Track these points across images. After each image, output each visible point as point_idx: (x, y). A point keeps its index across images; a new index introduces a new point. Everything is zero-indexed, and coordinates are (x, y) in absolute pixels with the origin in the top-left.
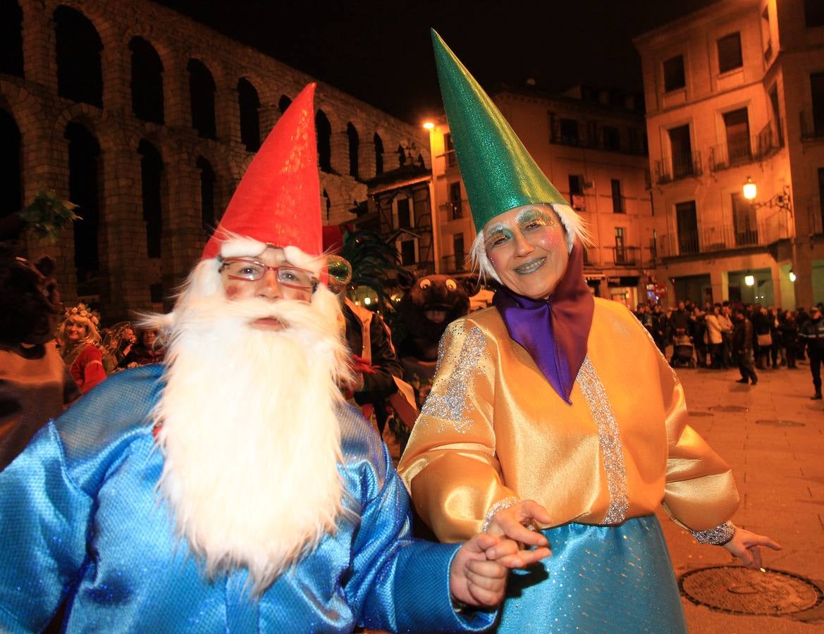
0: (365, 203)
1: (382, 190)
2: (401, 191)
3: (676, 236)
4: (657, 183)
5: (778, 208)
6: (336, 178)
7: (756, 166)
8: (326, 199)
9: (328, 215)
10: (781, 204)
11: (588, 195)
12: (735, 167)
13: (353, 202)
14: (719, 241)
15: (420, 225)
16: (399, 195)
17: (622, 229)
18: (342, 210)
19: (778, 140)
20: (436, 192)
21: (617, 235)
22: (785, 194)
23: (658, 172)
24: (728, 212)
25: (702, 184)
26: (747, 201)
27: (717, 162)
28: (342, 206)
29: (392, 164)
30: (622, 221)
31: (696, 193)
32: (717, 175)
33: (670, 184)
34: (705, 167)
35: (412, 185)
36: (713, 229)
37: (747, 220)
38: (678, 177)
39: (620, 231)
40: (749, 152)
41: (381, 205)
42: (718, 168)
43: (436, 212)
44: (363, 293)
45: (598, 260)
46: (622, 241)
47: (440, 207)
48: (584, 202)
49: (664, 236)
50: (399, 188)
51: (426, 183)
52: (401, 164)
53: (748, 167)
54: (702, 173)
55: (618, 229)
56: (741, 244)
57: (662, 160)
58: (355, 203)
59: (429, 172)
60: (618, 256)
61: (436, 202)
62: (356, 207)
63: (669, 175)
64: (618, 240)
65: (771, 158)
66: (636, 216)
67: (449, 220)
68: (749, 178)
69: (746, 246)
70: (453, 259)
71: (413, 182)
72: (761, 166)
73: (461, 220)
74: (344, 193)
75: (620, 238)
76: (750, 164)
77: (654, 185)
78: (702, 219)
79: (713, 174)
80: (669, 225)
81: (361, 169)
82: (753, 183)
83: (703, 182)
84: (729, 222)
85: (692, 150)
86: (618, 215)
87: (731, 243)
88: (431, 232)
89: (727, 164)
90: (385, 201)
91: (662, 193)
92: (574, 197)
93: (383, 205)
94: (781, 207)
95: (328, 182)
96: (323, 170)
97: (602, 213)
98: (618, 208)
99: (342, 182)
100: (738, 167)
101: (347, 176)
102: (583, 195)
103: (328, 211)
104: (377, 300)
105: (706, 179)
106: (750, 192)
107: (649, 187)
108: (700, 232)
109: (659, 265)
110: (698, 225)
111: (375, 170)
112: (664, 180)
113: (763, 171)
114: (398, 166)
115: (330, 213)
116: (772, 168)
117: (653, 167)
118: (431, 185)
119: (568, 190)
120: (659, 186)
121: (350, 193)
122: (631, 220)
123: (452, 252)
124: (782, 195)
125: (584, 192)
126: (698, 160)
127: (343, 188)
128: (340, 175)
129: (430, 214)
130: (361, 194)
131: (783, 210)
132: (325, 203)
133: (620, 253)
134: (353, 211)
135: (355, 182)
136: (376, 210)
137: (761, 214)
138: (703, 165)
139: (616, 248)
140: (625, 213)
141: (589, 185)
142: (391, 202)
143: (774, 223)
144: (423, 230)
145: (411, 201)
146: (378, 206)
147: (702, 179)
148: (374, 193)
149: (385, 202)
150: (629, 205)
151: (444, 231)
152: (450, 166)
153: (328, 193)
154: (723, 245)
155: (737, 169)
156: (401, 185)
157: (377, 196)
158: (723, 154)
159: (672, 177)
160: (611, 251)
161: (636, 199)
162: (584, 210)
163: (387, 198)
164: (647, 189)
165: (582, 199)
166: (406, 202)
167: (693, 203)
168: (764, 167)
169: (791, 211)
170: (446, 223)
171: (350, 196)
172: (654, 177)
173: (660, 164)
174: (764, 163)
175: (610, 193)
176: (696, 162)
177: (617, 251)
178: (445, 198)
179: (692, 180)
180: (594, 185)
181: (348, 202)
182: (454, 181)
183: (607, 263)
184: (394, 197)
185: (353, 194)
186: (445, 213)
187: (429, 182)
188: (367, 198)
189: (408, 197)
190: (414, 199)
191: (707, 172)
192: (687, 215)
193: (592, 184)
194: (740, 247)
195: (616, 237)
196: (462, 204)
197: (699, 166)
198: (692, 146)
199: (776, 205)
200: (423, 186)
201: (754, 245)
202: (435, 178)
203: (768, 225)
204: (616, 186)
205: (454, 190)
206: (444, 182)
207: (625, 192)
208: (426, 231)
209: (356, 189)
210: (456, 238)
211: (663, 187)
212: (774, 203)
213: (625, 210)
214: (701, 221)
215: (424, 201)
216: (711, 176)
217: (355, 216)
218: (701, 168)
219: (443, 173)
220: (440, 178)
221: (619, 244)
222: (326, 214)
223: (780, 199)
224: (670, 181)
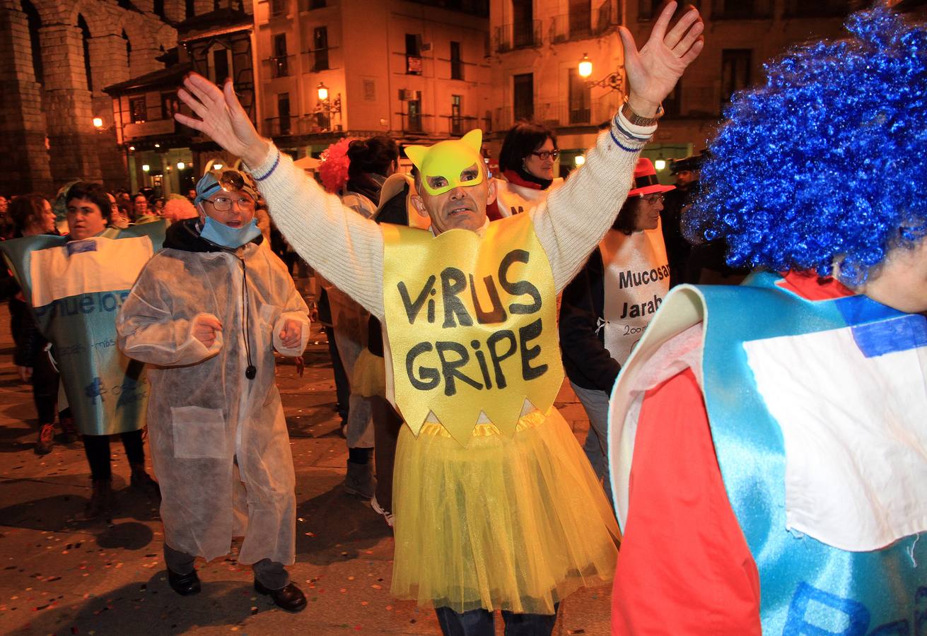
0: (176, 49)
1: (196, 38)
2: (217, 40)
3: (512, 110)
4: (496, 52)
5: (611, 89)
6: (137, 15)
7: (594, 41)
8: (127, 41)
9: (128, 62)
10: (614, 85)
11: (426, 58)
12: (573, 41)
13: (158, 48)
14: (554, 118)
15: (240, 82)
16: (215, 45)
17: (459, 96)
18: (146, 56)
19: (617, 17)
20: (258, 43)
21: (453, 103)
22: (619, 75)
23: (498, 39)
24: (564, 88)
25: (541, 56)
26: (582, 79)
27: (557, 34)
28: (146, 51)
29: (205, 5)
30: (459, 88)
31: (535, 64)
32: (556, 48)
33: (508, 54)
34: (545, 39)
35: (230, 33)
36: (548, 104)
37: (582, 98)
38: (519, 47)
39: (457, 98)
40: (589, 26)
41: (195, 54)
42: (558, 40)
43: (259, 67)
44: (176, 156)
45: (433, 130)
46: (459, 111)
47: (263, 61)
48: (421, 64)
49: (500, 109)
50: (215, 36)
51: (247, 32)
52: (216, 6)
53: (587, 41)
54: (542, 44)
55: (455, 96)
56: (574, 122)
57: (503, 26)
58: (162, 49)
59: (250, 19)
60: (454, 125)
61: (258, 56)
62: (162, 54)
63: (508, 45)
64: (455, 108)
65: (609, 35)
66: (475, 84)
67: (273, 78)
68: (585, 55)
69: (579, 125)
70: (277, 121)
71: (232, 31)
72: (599, 41)
73: (286, 78)
74: (147, 35)
75: (457, 106)
76: (589, 39)
77: (493, 53)
78: (539, 93)
79: (553, 46)
80: (506, 97)
81: (167, 7)
82: (589, 60)
83: (542, 53)
84: (564, 99)
85: (534, 18)
86: (455, 82)
87: (565, 121)
88: (253, 89)
89: (567, 38)
90: (200, 51)
91: (500, 62)
92: (411, 60)
93: (197, 54)
94: (614, 87)
95: (127, 20)
96: (120, 5)
97: (440, 79)
98: (457, 74)
99: (145, 21)
100: (577, 41)
101: (151, 15)
102: (420, 57)
103: (129, 56)
104: (191, 164)
105: (545, 52)
106: (585, 70)
107: (488, 56)
108: (535, 107)
109: (494, 139)
110: (535, 99)
111: (185, 8)
112: (503, 49)
113: (600, 48)
114: (213, 10)
115: (131, 58)
116: (609, 45)
117: (493, 33)
118: (252, 36)
119: (404, 51)
120: (498, 54)
121: (155, 35)
122: (469, 88)
123: (276, 114)
124: (616, 75)
125: (422, 54)
126: (539, 30)
127: (147, 29)
128: (142, 13)
129: (251, 69)
130: (170, 39)
131: (615, 90)
132: (125, 47)
133: (456, 123)
134: (160, 59)
135: (161, 23)
136: (188, 60)
137: (595, 93)
138: (543, 37)
139: (452, 117)
140: (463, 80)
141: (427, 47)
142: (206, 52)
143: (606, 103)
144: (243, 86)
145: (229, 52)
146: (192, 56)
147: (541, 50)
148: (186, 41)
149: (200, 53)
150: (468, 71)
151: (267, 88)
152: (275, 15)
153: (128, 34)
154: (556, 122)
155: (575, 43)
156: (217, 34)
157: (190, 44)
158: (563, 26)
159: (512, 47)
160: (446, 119)
161: (476, 65)
162: (420, 75)
163: (202, 47)
164: (486, 57)
165: (419, 61)
166: (223, 53)
167: (531, 75)
168: (602, 43)
169: (621, 92)
170: (269, 81)
171: (155, 39)
172: (494, 45)
173: (500, 30)
174: (602, 39)
175: (448, 57)
176: (537, 32)
177: (453, 120)
178: (269, 51)
179: (532, 50)
180: (432, 48)
181: (152, 46)
182: (279, 32)
183: (442, 133)
184: (210, 46)
185: (158, 37)
186: (268, 69)
187: (251, 32)
188: (177, 45)
189: (227, 48)
190: (233, 51)
191: (547, 44)
192: (525, 88)
193: (429, 45)
194: (573, 125)
195: (454, 106)
196: (289, 60)
197: (539, 36)
198: (534, 14)
199: (609, 85)
200: (243, 36)
201: (586, 124)
202: (257, 28)
203: (601, 104)
204: (455, 48)
205: (280, 42)
206: (268, 33)
207: (465, 57)
208: (247, 89)
209: (163, 31)
210: (281, 98)
211: (503, 56)
212: (607, 83)
213: (464, 76)
214: (537, 96)
215: (245, 53)
216: (551, 48)
217: (162, 66)
218: (541, 39)
219: (266, 22)
220: (263, 27)
221: (456, 113)
222: (126, 59)
223: (613, 79)
224: (510, 50)
